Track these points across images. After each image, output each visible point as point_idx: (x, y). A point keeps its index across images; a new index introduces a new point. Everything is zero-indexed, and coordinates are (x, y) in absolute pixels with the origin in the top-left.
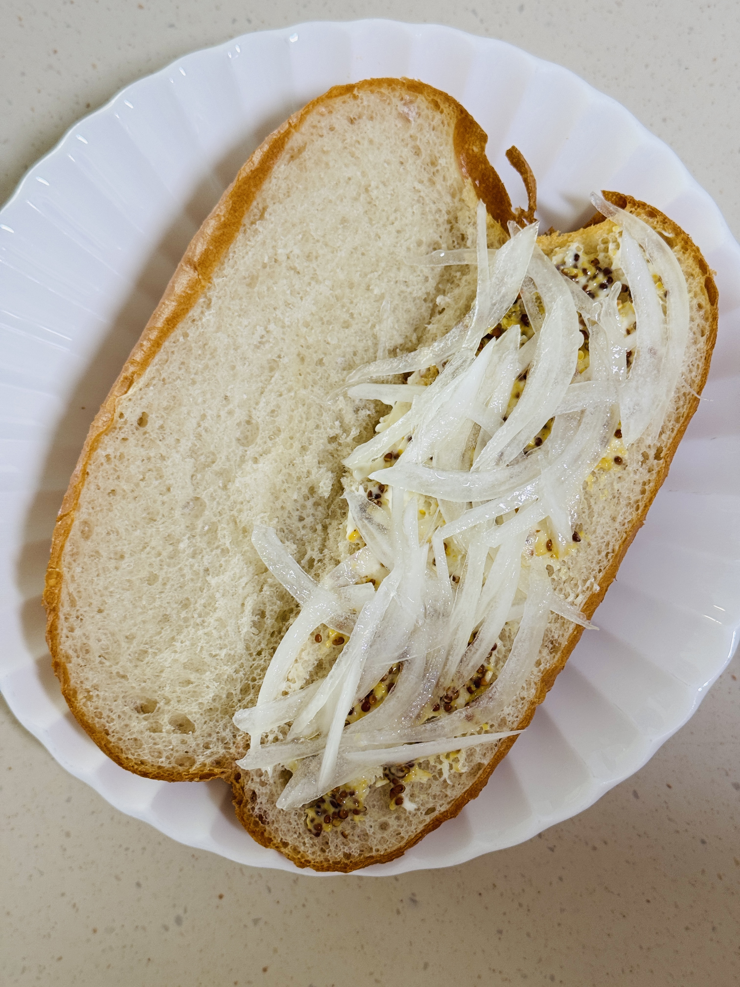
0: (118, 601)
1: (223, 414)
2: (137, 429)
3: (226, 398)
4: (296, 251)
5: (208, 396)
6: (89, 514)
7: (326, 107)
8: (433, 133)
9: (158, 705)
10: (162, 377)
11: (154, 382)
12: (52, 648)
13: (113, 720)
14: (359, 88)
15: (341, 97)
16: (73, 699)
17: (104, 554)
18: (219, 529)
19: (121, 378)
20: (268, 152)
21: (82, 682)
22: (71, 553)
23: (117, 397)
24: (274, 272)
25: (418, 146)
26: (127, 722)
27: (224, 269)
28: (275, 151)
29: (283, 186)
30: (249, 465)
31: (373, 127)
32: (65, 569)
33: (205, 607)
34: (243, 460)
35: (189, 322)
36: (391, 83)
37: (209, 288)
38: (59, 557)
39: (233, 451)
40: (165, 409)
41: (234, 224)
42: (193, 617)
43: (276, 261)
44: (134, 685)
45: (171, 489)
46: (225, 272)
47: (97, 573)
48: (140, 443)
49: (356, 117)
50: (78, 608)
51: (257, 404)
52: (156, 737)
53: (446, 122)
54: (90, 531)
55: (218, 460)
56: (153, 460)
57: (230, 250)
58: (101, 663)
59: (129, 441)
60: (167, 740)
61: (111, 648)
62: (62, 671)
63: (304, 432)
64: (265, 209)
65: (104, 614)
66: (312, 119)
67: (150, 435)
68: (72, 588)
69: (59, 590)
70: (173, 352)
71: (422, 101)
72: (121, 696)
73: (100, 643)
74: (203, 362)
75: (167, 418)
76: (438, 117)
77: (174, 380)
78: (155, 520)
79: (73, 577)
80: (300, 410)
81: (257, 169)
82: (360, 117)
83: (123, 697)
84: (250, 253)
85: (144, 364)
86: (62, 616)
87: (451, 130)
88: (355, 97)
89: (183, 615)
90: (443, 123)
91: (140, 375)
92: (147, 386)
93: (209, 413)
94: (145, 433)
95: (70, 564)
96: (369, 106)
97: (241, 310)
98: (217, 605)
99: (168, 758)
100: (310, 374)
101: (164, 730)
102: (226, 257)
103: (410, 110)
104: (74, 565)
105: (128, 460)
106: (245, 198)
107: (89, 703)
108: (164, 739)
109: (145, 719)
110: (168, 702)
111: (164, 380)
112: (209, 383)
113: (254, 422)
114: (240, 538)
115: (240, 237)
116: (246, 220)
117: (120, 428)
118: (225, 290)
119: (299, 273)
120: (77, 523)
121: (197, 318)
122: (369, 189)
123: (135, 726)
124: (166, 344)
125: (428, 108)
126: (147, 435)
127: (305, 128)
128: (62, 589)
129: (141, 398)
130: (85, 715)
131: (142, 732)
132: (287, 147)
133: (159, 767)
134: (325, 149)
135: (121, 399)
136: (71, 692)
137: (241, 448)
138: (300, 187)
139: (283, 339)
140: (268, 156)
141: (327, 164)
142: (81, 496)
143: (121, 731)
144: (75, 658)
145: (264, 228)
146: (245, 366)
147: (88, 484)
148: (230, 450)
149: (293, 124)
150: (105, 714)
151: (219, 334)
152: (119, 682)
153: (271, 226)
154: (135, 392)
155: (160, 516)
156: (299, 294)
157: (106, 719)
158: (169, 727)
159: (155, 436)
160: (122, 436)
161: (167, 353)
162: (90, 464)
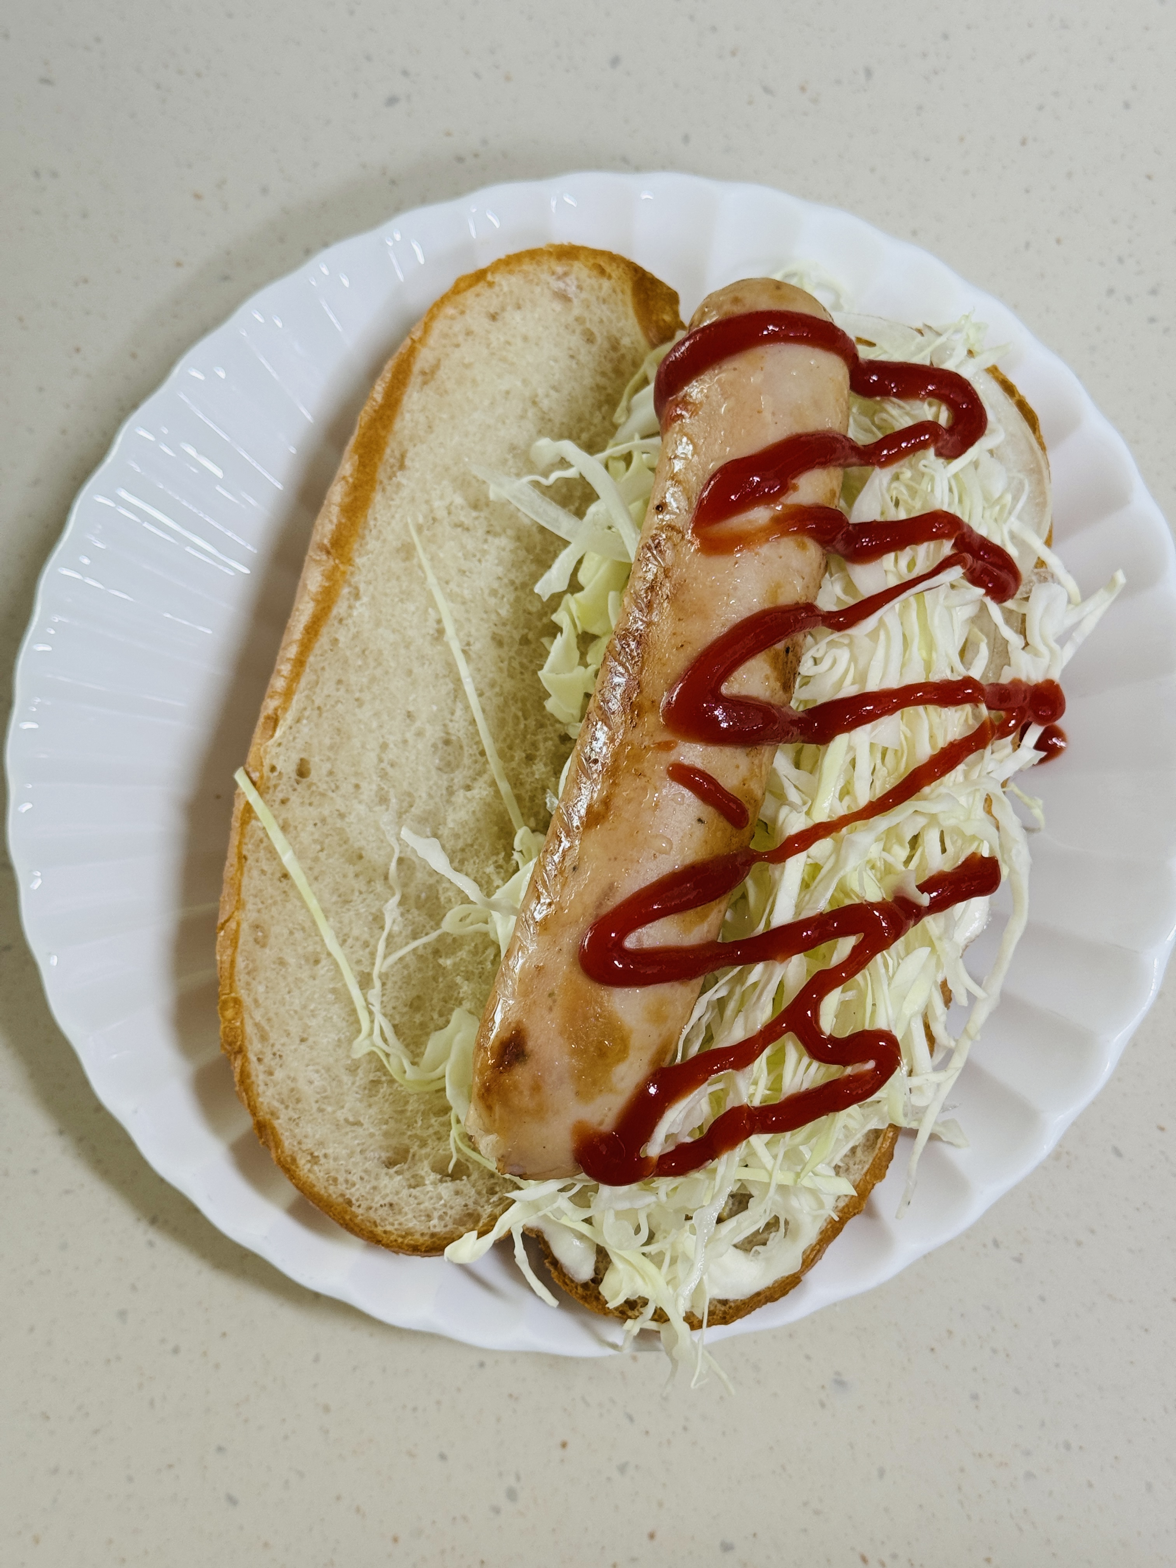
0: (325, 1021)
1: (409, 736)
2: (298, 783)
3: (409, 715)
4: (459, 500)
5: (385, 717)
6: (259, 911)
7: (456, 308)
8: (604, 307)
9: (412, 1151)
10: (316, 705)
11: (307, 713)
12: (249, 1105)
13: (354, 1185)
14: (493, 273)
15: (473, 289)
16: (293, 1167)
17: (292, 961)
18: (441, 892)
19: (261, 720)
20: (392, 381)
21: (300, 1143)
22: (246, 971)
23: (261, 745)
24: (434, 535)
25: (589, 330)
26: (374, 1183)
27: (367, 544)
29: (422, 419)
30: (461, 796)
31: (524, 319)
32: (242, 991)
33: (446, 1002)
34: (451, 792)
35: (336, 624)
36: (533, 255)
37: (352, 573)
38: (231, 976)
39: (436, 784)
40: (331, 748)
41: (367, 483)
42: (432, 1019)
43: (434, 520)
44: (372, 1130)
46: (370, 547)
47: (287, 989)
48: (307, 801)
49: (498, 311)
50: (271, 1041)
51: (453, 714)
52: (418, 1194)
53: (618, 290)
54: (265, 937)
55: (417, 800)
56: (329, 820)
57: (369, 517)
58: (321, 1110)
59: (290, 802)
60: (434, 1194)
61: (329, 1088)
62: (269, 1131)
63: (525, 737)
64: (403, 456)
65: (310, 1042)
66: (439, 326)
67: (318, 787)
68: (258, 1016)
69: (242, 1023)
70: (323, 669)
71: (580, 270)
72: (358, 1149)
73: (312, 1087)
74: (367, 673)
75: (336, 759)
76: (606, 284)
77: (333, 706)
79: (256, 1001)
80: (512, 708)
81: (382, 407)
82: (503, 309)
83: (362, 1152)
84: (398, 516)
85: (288, 694)
86: (253, 1058)
87: (629, 298)
88: (491, 285)
89: (418, 1019)
90: (614, 291)
91: (285, 710)
92: (298, 721)
93: (391, 739)
94: (309, 786)
95: (248, 984)
96: (511, 292)
97: (402, 592)
98: (461, 995)
99: (441, 1218)
100: (515, 659)
101: (427, 1182)
102: (365, 528)
103: (567, 285)
104: (254, 983)
105: (296, 828)
106: (375, 447)
107: (316, 1168)
108: (430, 1194)
109: (398, 1173)
110: (424, 1141)
111: (319, 708)
112: (381, 700)
113: (454, 738)
115: (378, 497)
116: (382, 475)
117: (275, 786)
118: (374, 571)
119: (468, 529)
120: (245, 926)
121: (344, 615)
122: (537, 400)
123: (386, 1186)
124: (311, 659)
125: (589, 277)
126: (314, 788)
127: (433, 339)
128: (246, 1020)
129: (294, 738)
130: (314, 1186)
131: (397, 1193)
132: (416, 368)
133: (433, 1235)
134: (466, 361)
135: (267, 747)
136: (289, 1159)
137: (445, 777)
138: (445, 416)
139: (469, 620)
140: (393, 387)
141: (474, 381)
142: (243, 888)
143: (369, 1197)
144: (284, 1111)
145: (408, 479)
146: (426, 667)
147: (249, 871)
149: (416, 340)
150: (341, 1178)
151: (381, 630)
152: (353, 1131)
153: (417, 475)
154: (284, 733)
155: (357, 894)
156: (474, 556)
157: (344, 1186)
158: (434, 1177)
159: (325, 786)
160: (280, 796)
161: (316, 671)
162: (246, 844)
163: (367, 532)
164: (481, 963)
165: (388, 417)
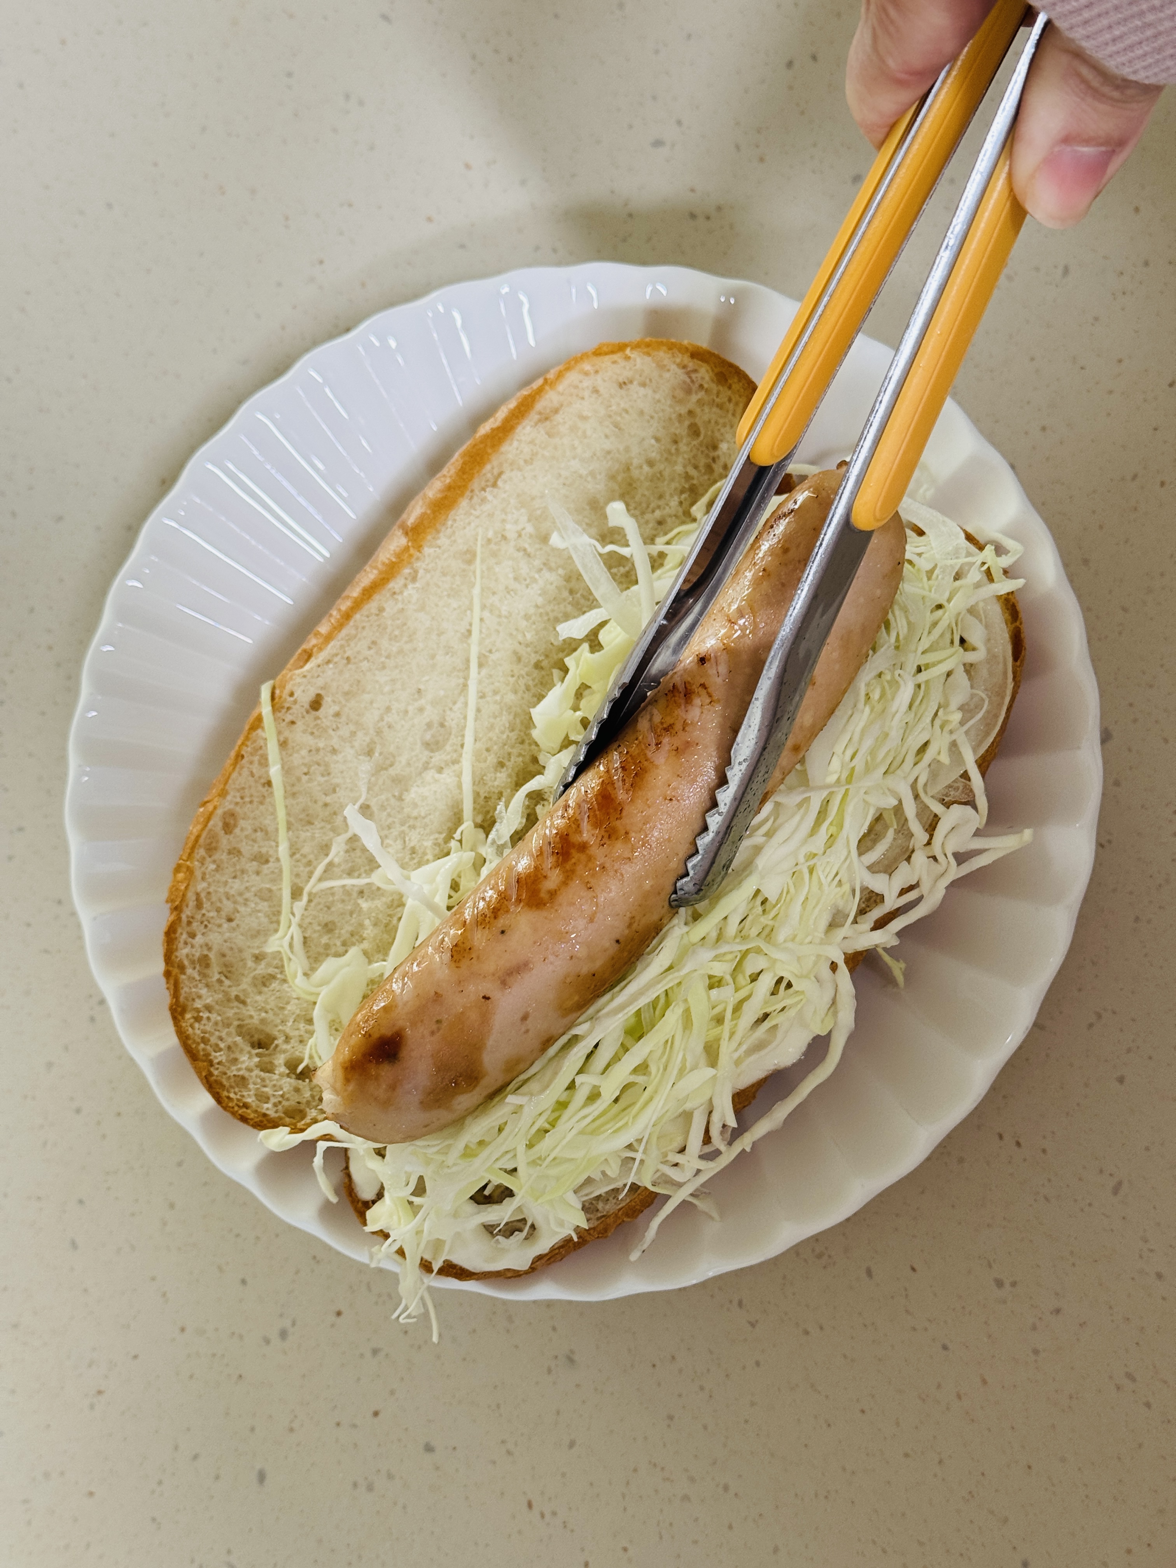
0: (252, 911)
1: (410, 708)
2: (308, 712)
3: (419, 691)
4: (530, 529)
5: (398, 686)
6: (236, 804)
7: (593, 366)
8: (716, 411)
9: (276, 1042)
10: (346, 655)
11: (336, 659)
12: (166, 954)
13: (220, 1050)
14: (632, 349)
15: (610, 356)
16: (181, 1017)
17: (246, 853)
19: (300, 651)
20: (514, 410)
21: (193, 1000)
22: (207, 846)
23: (291, 670)
24: (497, 551)
25: (696, 424)
26: (236, 1055)
27: (439, 538)
28: (522, 409)
29: (526, 450)
30: (430, 775)
32: (196, 863)
33: (351, 936)
34: (426, 767)
35: (388, 595)
36: (672, 347)
37: (418, 559)
38: (191, 848)
39: (417, 756)
40: (346, 694)
41: (459, 487)
42: (335, 945)
43: (504, 538)
44: (252, 1013)
45: (337, 789)
46: (439, 542)
47: (233, 874)
48: (310, 730)
49: (627, 382)
50: (204, 911)
51: (455, 703)
52: (266, 1078)
53: (734, 400)
54: (235, 826)
55: (397, 763)
56: (321, 753)
57: (450, 517)
58: (220, 981)
59: (295, 726)
60: (279, 1084)
61: (234, 965)
62: (172, 982)
64: (500, 474)
65: (233, 924)
66: (572, 377)
67: (322, 722)
68: (201, 886)
69: (186, 888)
70: (363, 628)
71: (706, 372)
72: (236, 1023)
73: (224, 959)
74: (398, 644)
75: (345, 706)
76: (725, 392)
77: (361, 661)
78: (313, 824)
79: (204, 874)
80: (504, 718)
81: (498, 428)
82: (631, 382)
83: (238, 1026)
84: (473, 525)
85: (329, 638)
86: (184, 919)
89: (324, 940)
90: (731, 400)
91: (320, 650)
92: (328, 662)
93: (396, 706)
94: (317, 718)
95: (204, 858)
96: (642, 370)
97: (452, 589)
98: (365, 936)
99: (275, 1105)
100: (523, 677)
101: (277, 1072)
102: (444, 524)
103: (692, 380)
104: (208, 860)
105: (291, 748)
106: (479, 459)
107: (197, 1025)
108: (275, 1082)
109: (257, 1055)
110: (287, 1039)
111: (348, 659)
112: (401, 671)
113: (446, 724)
114: (407, 860)
115: (464, 503)
116: (476, 484)
117: (288, 709)
118: (436, 563)
119: (529, 556)
120: (220, 812)
121: (397, 590)
122: (631, 467)
123: (243, 1062)
124: (357, 616)
125: (713, 381)
126: (319, 722)
127: (562, 386)
128: (190, 887)
129: (318, 676)
130: (192, 1038)
131: (250, 1070)
132: (539, 406)
133: (265, 1115)
134: (584, 414)
135: (294, 674)
136: (180, 1009)
137: (426, 753)
138: (547, 454)
139: (498, 631)
140: (513, 415)
143: (227, 1064)
145: (494, 497)
146: (448, 657)
147: (241, 769)
148: (414, 754)
149: (549, 381)
150: (213, 1040)
151: (421, 614)
152: (238, 1008)
153: (504, 496)
154: (312, 668)
156: (525, 580)
157: (213, 1047)
158: (283, 1069)
159: (328, 724)
160: (289, 718)
161: (357, 628)
162: (247, 746)
163: (443, 529)
164: (390, 916)
165: (500, 438)
